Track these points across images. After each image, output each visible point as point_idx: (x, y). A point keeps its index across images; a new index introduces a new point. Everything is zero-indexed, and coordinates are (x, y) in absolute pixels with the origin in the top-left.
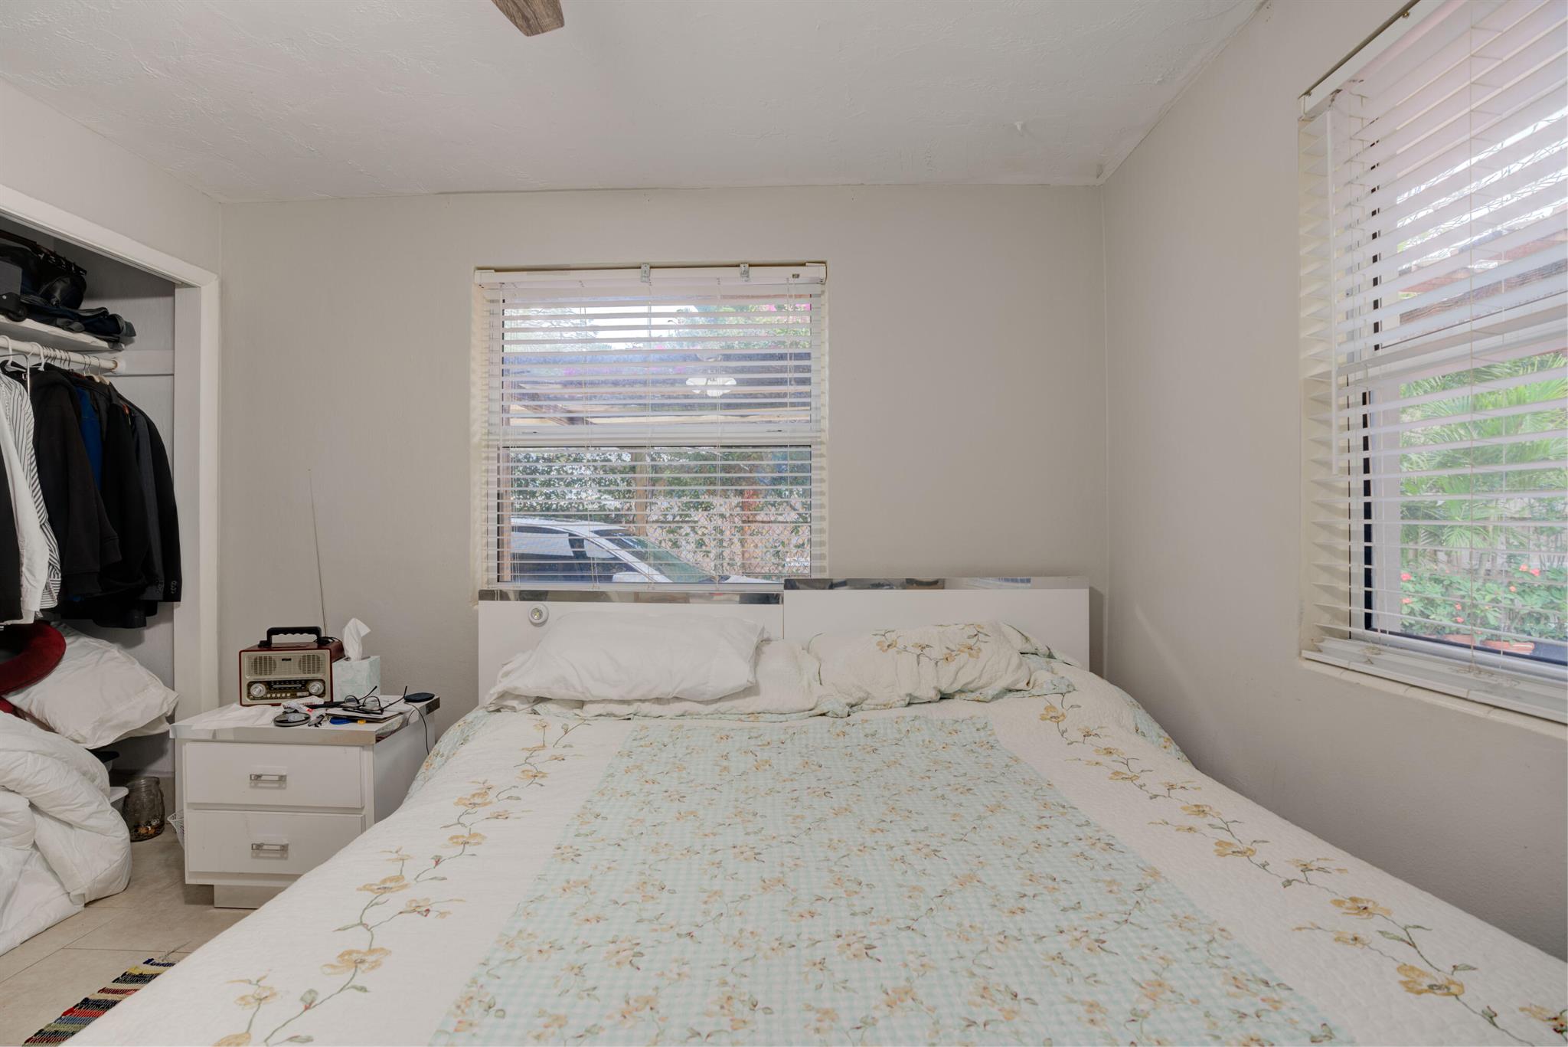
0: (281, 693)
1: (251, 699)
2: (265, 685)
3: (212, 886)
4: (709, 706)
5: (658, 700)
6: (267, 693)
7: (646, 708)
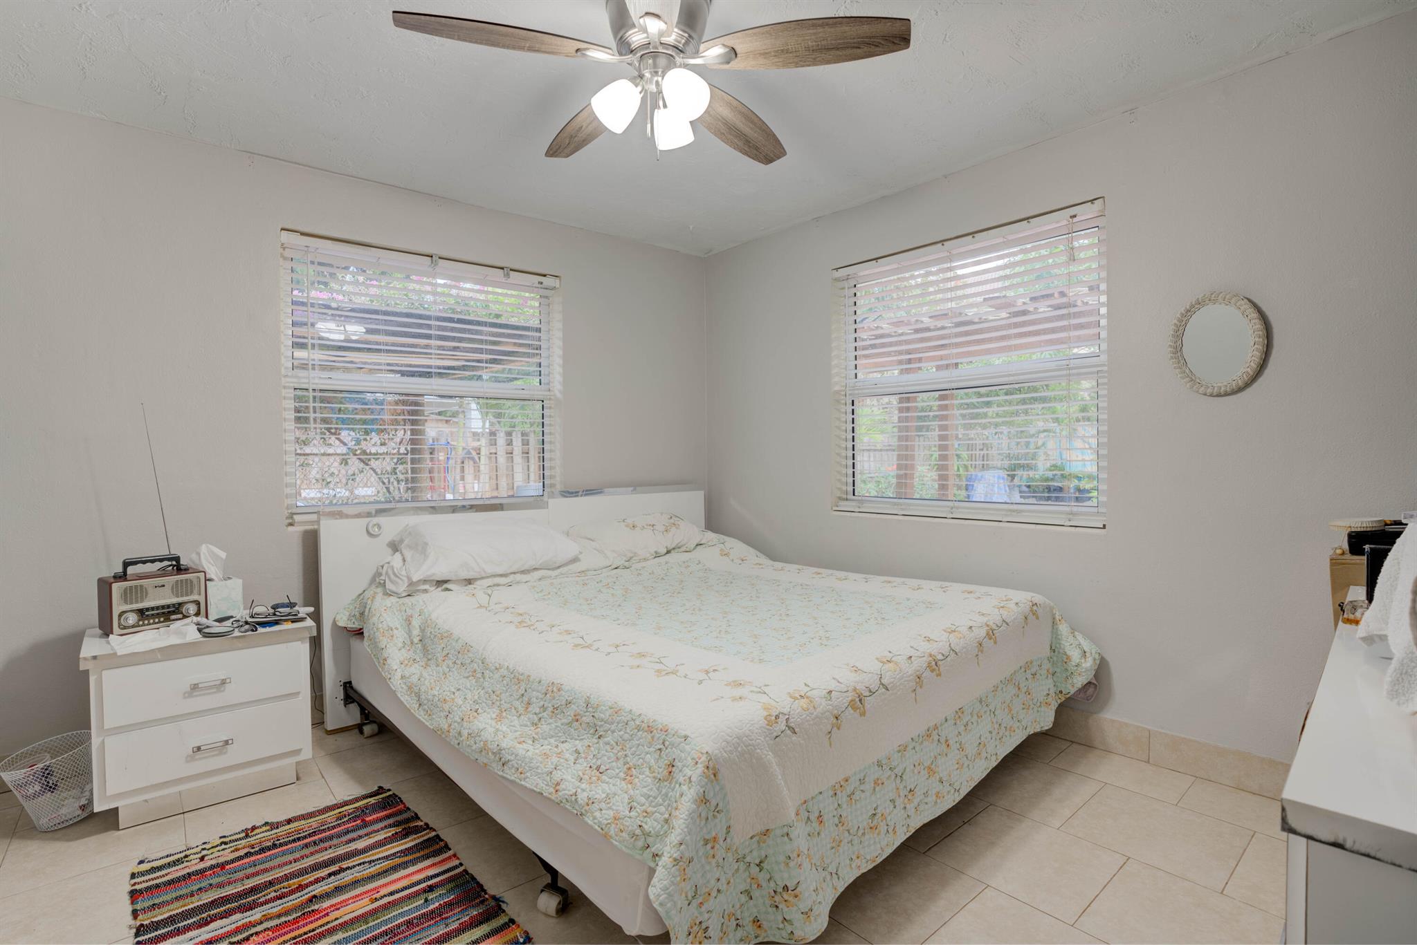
0: (154, 619)
1: (122, 629)
2: (136, 613)
3: (116, 809)
4: (555, 571)
5: (523, 572)
6: (139, 620)
7: (519, 577)
